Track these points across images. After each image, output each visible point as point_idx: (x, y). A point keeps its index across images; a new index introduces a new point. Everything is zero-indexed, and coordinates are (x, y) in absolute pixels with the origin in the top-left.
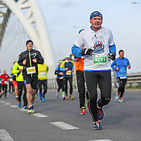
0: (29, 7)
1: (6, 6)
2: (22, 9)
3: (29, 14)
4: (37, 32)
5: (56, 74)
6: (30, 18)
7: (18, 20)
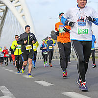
1: (5, 5)
2: (16, 7)
3: (20, 10)
4: (26, 22)
6: (21, 12)
7: (13, 14)
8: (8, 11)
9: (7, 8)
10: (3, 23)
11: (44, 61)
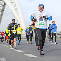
0: (14, 2)
1: (4, 2)
2: (11, 3)
3: (14, 5)
4: (18, 13)
5: (25, 33)
7: (9, 8)
8: (6, 6)
9: (5, 4)
10: (2, 14)
11: (27, 40)
